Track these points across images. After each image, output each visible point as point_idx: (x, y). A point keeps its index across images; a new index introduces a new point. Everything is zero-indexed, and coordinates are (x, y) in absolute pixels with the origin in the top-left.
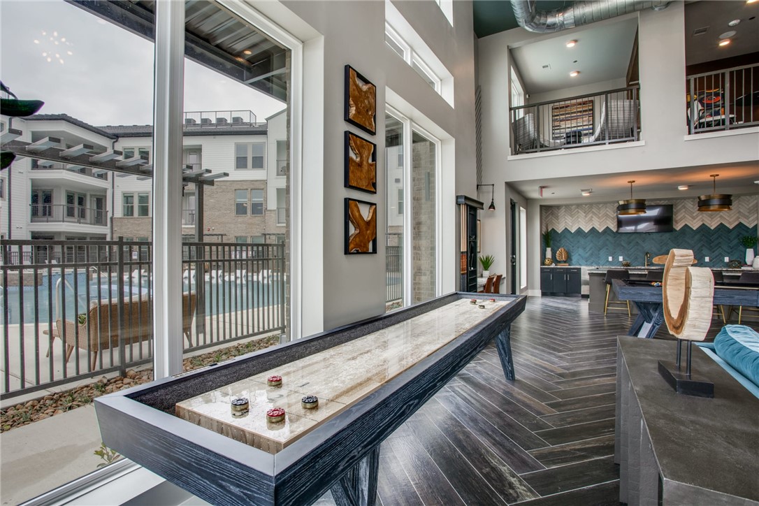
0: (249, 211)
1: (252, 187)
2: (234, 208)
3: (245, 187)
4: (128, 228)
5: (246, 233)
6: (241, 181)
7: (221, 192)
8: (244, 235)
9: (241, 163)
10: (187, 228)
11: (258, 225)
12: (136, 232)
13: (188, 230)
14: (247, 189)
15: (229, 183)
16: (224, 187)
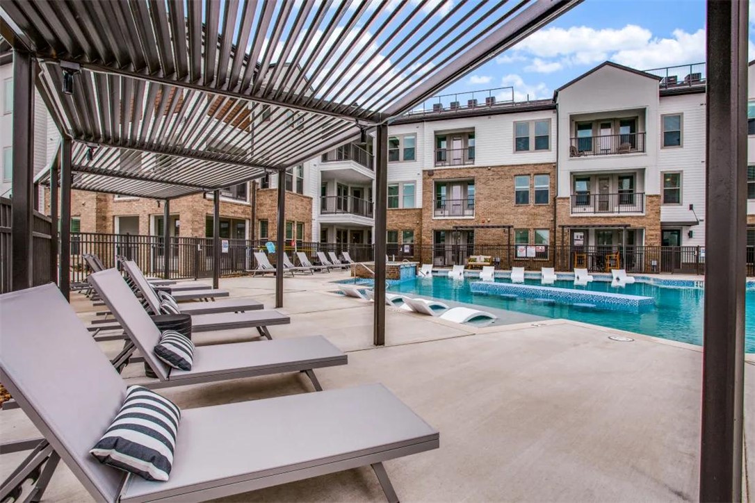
0: (532, 200)
1: (536, 171)
2: (514, 196)
3: (528, 172)
4: (393, 221)
5: (528, 225)
6: (521, 165)
7: (499, 179)
8: (525, 227)
9: (521, 144)
10: (459, 220)
11: (543, 215)
12: (400, 224)
13: (458, 222)
14: (529, 175)
15: (507, 168)
16: (503, 173)
